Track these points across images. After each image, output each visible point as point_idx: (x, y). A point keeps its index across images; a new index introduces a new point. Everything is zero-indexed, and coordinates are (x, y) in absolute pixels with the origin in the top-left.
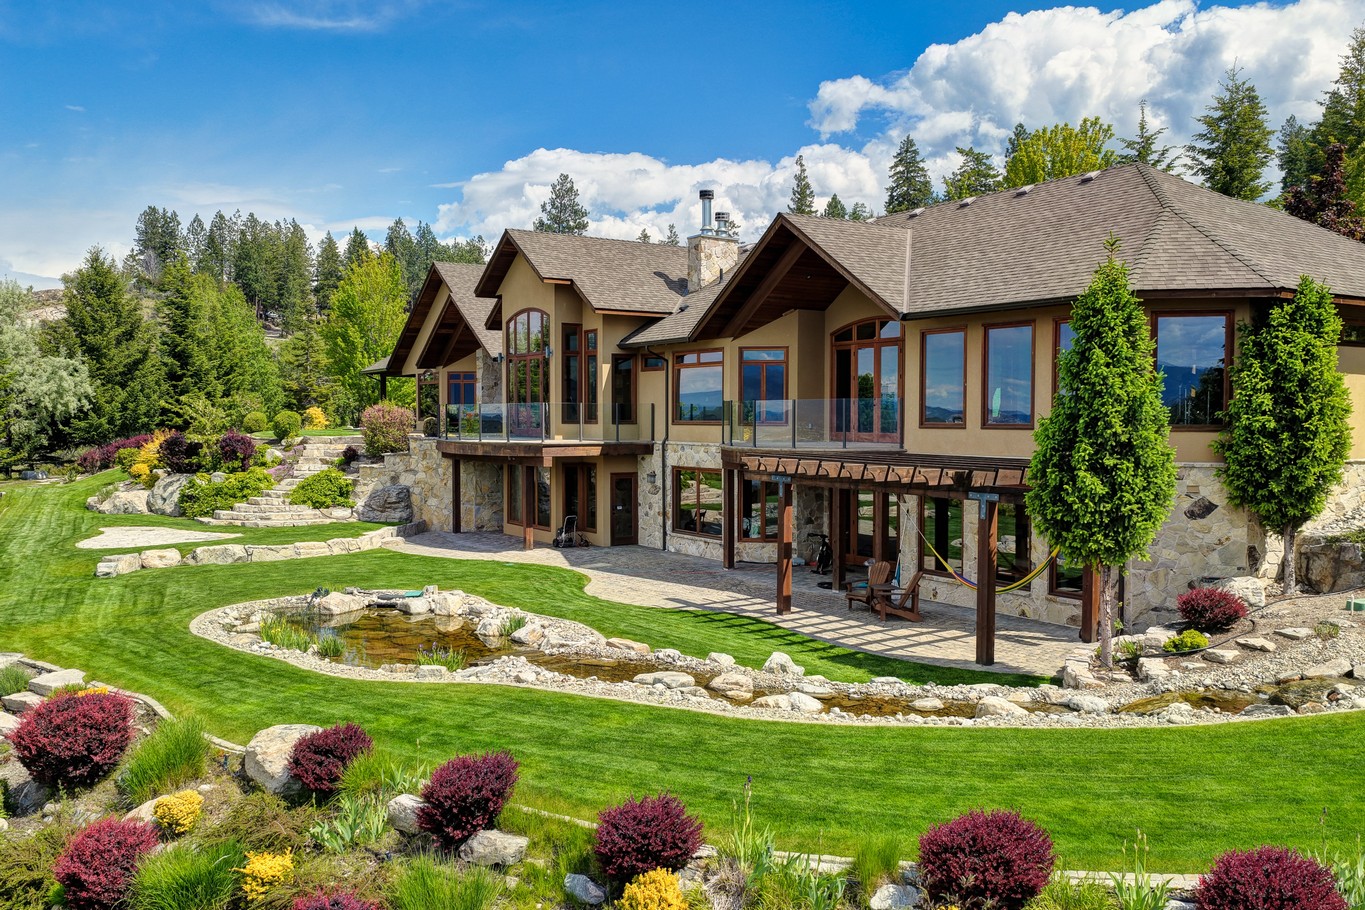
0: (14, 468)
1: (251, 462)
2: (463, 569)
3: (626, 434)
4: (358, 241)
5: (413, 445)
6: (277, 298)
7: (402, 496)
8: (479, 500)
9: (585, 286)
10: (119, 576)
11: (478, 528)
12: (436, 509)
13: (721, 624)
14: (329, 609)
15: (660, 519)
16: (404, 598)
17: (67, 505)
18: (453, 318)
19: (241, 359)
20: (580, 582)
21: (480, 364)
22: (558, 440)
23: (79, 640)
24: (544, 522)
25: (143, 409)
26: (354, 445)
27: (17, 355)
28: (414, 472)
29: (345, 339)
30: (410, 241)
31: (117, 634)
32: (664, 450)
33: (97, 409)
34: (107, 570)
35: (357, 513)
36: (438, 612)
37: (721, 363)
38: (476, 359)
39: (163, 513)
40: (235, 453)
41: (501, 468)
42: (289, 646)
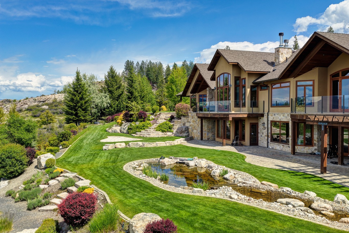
0: (93, 121)
1: (146, 119)
2: (205, 152)
3: (255, 110)
4: (175, 66)
5: (189, 114)
6: (156, 81)
7: (186, 129)
8: (208, 131)
9: (242, 64)
10: (109, 150)
11: (208, 139)
12: (196, 133)
13: (301, 177)
14: (164, 163)
15: (266, 138)
16: (187, 160)
17: (102, 130)
18: (201, 78)
19: (146, 94)
20: (243, 158)
21: (208, 92)
22: (233, 112)
23: (92, 170)
24: (228, 138)
25: (122, 106)
26: (173, 115)
27: (93, 93)
28: (190, 122)
29: (172, 89)
30: (188, 66)
31: (103, 169)
32: (268, 115)
33: (111, 106)
34: (105, 148)
35: (174, 134)
36: (198, 166)
37: (289, 86)
38: (207, 91)
39: (124, 133)
40: (142, 117)
41: (215, 121)
42: (151, 177)
